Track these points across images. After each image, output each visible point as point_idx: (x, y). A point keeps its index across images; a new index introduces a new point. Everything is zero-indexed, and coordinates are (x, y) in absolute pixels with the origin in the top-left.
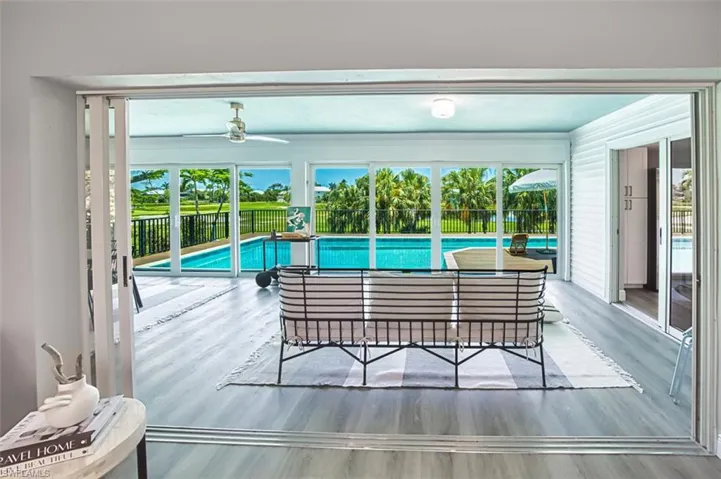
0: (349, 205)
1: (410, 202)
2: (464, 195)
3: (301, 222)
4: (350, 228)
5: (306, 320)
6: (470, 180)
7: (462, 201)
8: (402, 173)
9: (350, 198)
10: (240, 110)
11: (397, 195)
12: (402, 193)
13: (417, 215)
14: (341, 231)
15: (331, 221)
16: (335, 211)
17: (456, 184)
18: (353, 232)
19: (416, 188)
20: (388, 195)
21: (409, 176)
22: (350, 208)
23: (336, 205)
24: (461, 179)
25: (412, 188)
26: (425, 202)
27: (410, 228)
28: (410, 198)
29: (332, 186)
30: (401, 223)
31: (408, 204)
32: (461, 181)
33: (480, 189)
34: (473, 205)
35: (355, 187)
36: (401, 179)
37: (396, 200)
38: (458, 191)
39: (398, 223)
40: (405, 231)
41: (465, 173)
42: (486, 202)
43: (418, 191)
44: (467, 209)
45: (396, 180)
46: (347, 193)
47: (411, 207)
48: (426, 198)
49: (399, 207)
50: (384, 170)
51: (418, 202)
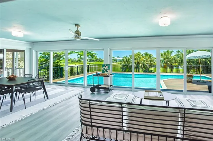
0: (127, 63)
1: (147, 62)
2: (165, 60)
3: (107, 70)
4: (128, 70)
5: (92, 126)
6: (167, 55)
7: (165, 62)
8: (144, 53)
9: (128, 61)
10: (79, 27)
11: (143, 60)
12: (144, 59)
13: (149, 66)
14: (125, 71)
15: (122, 68)
16: (123, 65)
17: (162, 57)
18: (129, 71)
19: (149, 58)
20: (140, 60)
21: (147, 54)
22: (128, 64)
23: (124, 63)
24: (164, 55)
25: (148, 58)
26: (152, 62)
27: (147, 71)
28: (147, 61)
29: (123, 57)
30: (144, 69)
31: (146, 63)
32: (164, 56)
33: (170, 58)
34: (168, 64)
35: (129, 58)
36: (144, 55)
37: (142, 62)
38: (163, 59)
39: (143, 69)
40: (145, 71)
41: (165, 53)
42: (173, 63)
43: (149, 59)
44: (166, 65)
45: (142, 56)
46: (127, 60)
47: (147, 64)
48: (152, 61)
49: (143, 64)
50: (138, 52)
51: (149, 63)
